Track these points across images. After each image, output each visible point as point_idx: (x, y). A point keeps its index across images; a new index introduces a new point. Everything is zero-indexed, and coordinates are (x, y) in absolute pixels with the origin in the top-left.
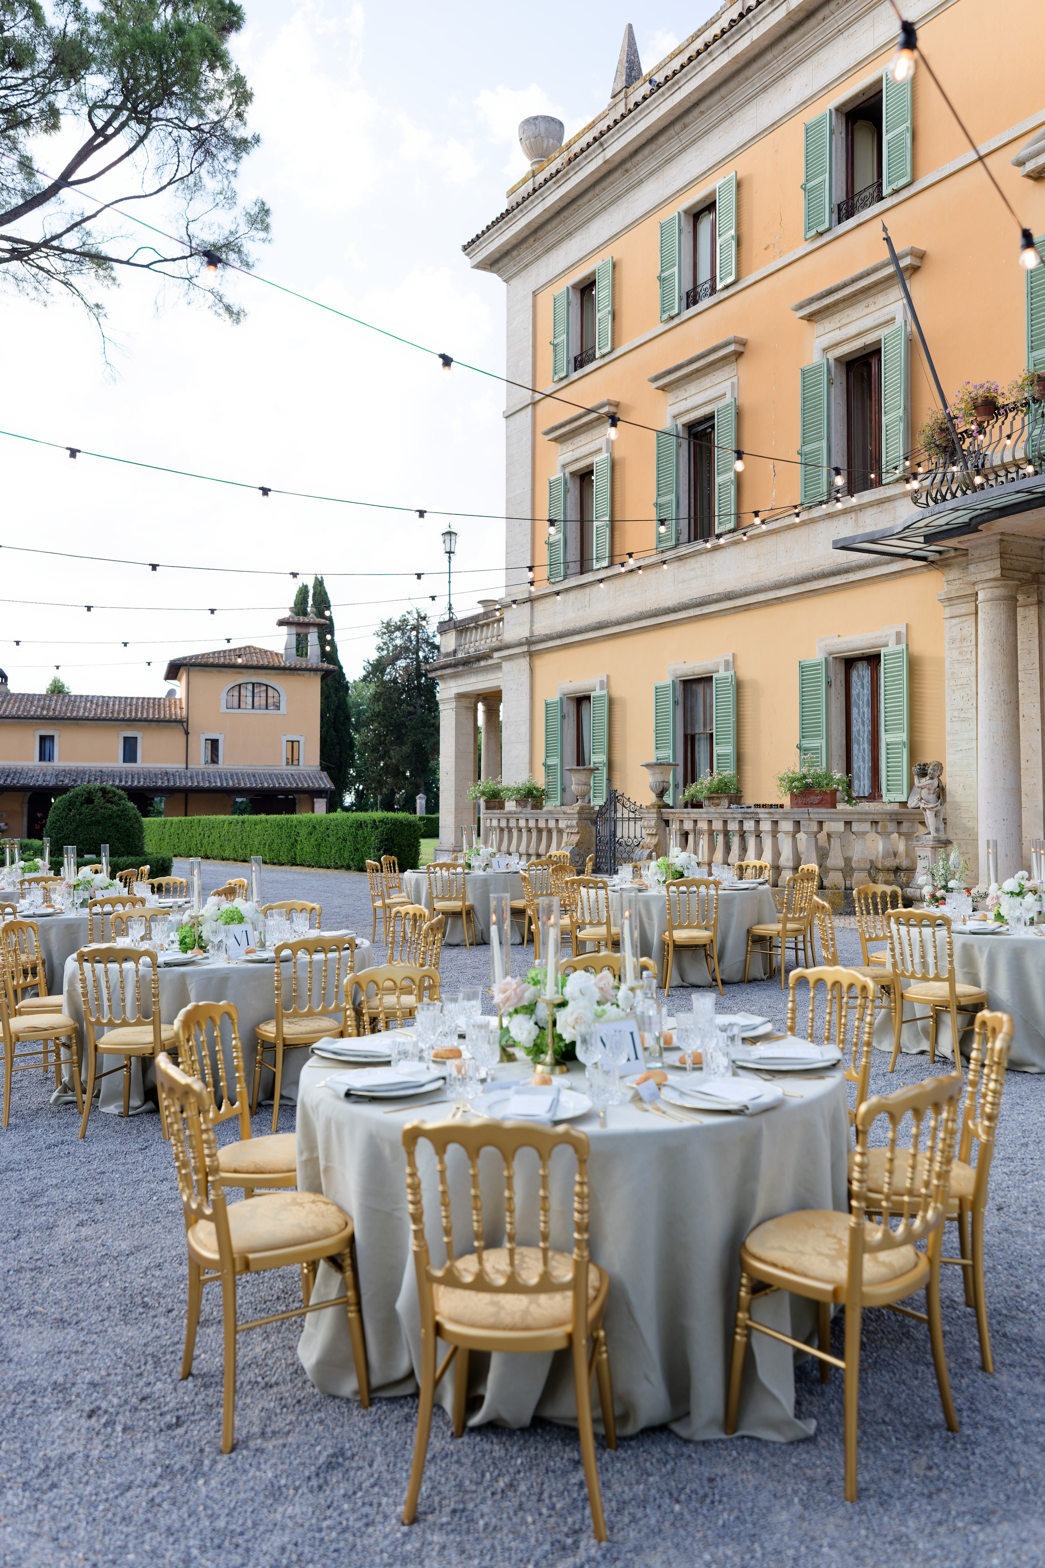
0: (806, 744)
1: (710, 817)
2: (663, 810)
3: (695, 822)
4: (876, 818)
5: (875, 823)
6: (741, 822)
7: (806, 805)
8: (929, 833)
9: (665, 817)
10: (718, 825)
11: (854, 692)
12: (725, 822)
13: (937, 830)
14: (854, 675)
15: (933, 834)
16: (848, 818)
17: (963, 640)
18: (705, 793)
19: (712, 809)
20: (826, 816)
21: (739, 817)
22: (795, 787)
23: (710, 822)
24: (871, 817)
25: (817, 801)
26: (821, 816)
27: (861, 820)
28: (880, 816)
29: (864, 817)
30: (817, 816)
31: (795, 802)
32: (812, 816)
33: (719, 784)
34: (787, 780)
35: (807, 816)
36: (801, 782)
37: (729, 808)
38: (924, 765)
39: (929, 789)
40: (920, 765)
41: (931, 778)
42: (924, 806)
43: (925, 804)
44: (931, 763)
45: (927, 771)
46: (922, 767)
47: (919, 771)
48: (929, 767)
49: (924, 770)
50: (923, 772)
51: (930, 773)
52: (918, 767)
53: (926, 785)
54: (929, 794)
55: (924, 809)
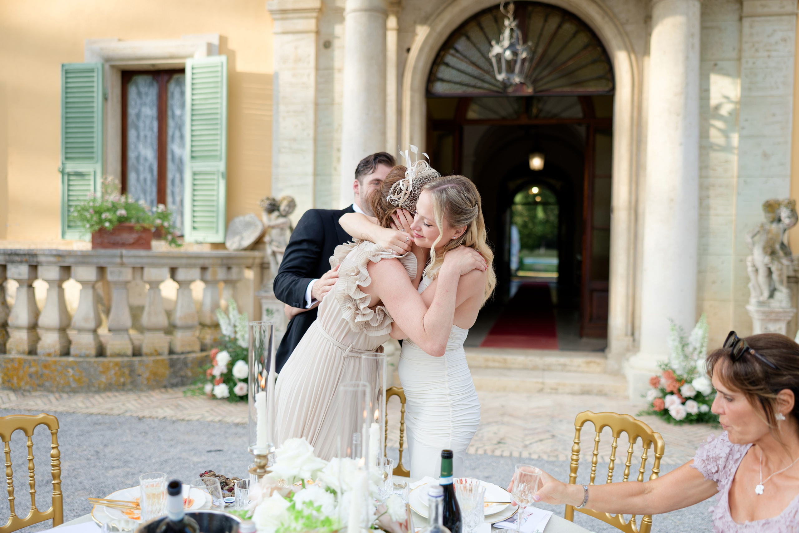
0: (71, 167)
4: (206, 262)
5: (204, 269)
6: (4, 267)
11: (132, 111)
14: (132, 91)
16: (174, 263)
17: (298, 60)
20: (145, 261)
24: (201, 262)
25: (131, 241)
26: (138, 260)
27: (189, 266)
28: (211, 261)
29: (193, 261)
30: (132, 260)
31: (99, 240)
32: (125, 260)
34: (92, 210)
35: (118, 260)
36: (115, 214)
38: (274, 200)
39: (282, 229)
40: (268, 199)
41: (285, 216)
42: (275, 249)
43: (278, 247)
44: (284, 199)
45: (278, 206)
46: (272, 202)
47: (268, 207)
48: (281, 203)
49: (274, 205)
50: (273, 208)
51: (283, 210)
52: (268, 202)
53: (280, 224)
54: (281, 235)
55: (274, 253)
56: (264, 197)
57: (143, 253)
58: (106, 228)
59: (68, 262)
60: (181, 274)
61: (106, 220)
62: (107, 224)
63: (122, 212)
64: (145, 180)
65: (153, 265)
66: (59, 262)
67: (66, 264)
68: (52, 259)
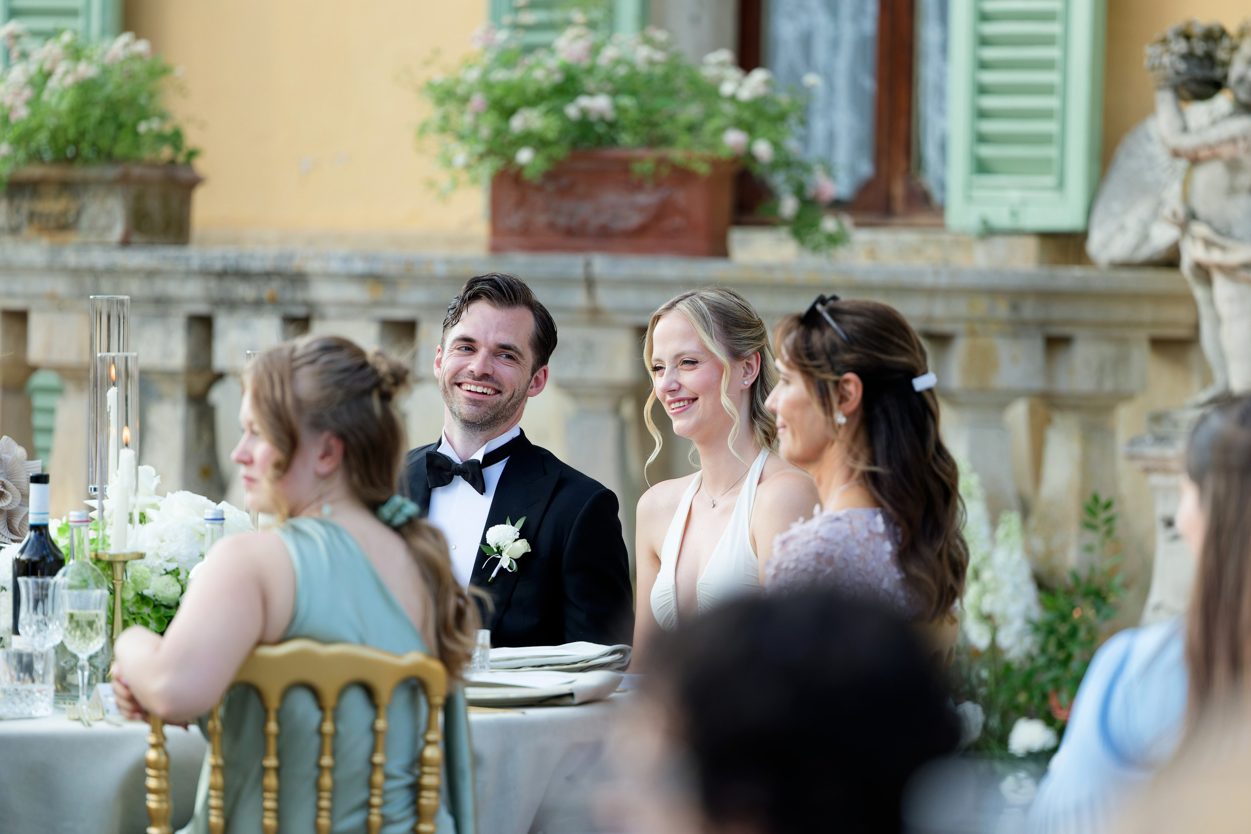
6: (202, 327)
7: (573, 236)
19: (31, 252)
21: (193, 293)
22: (530, 139)
23: (15, 321)
25: (635, 220)
28: (961, 307)
30: (630, 298)
31: (515, 220)
32: (605, 298)
33: (79, 111)
34: (478, 100)
35: (578, 298)
36: (558, 111)
37: (125, 243)
38: (1214, 36)
40: (1185, 33)
43: (1209, 244)
45: (1226, 64)
46: (1200, 48)
47: (1182, 66)
48: (1234, 49)
49: (1209, 59)
50: (1199, 73)
51: (1241, 80)
52: (1181, 46)
53: (1221, 143)
54: (1232, 191)
55: (1203, 273)
58: (521, 168)
59: (407, 302)
61: (527, 138)
62: (525, 156)
66: (376, 304)
67: (400, 314)
68: (354, 292)
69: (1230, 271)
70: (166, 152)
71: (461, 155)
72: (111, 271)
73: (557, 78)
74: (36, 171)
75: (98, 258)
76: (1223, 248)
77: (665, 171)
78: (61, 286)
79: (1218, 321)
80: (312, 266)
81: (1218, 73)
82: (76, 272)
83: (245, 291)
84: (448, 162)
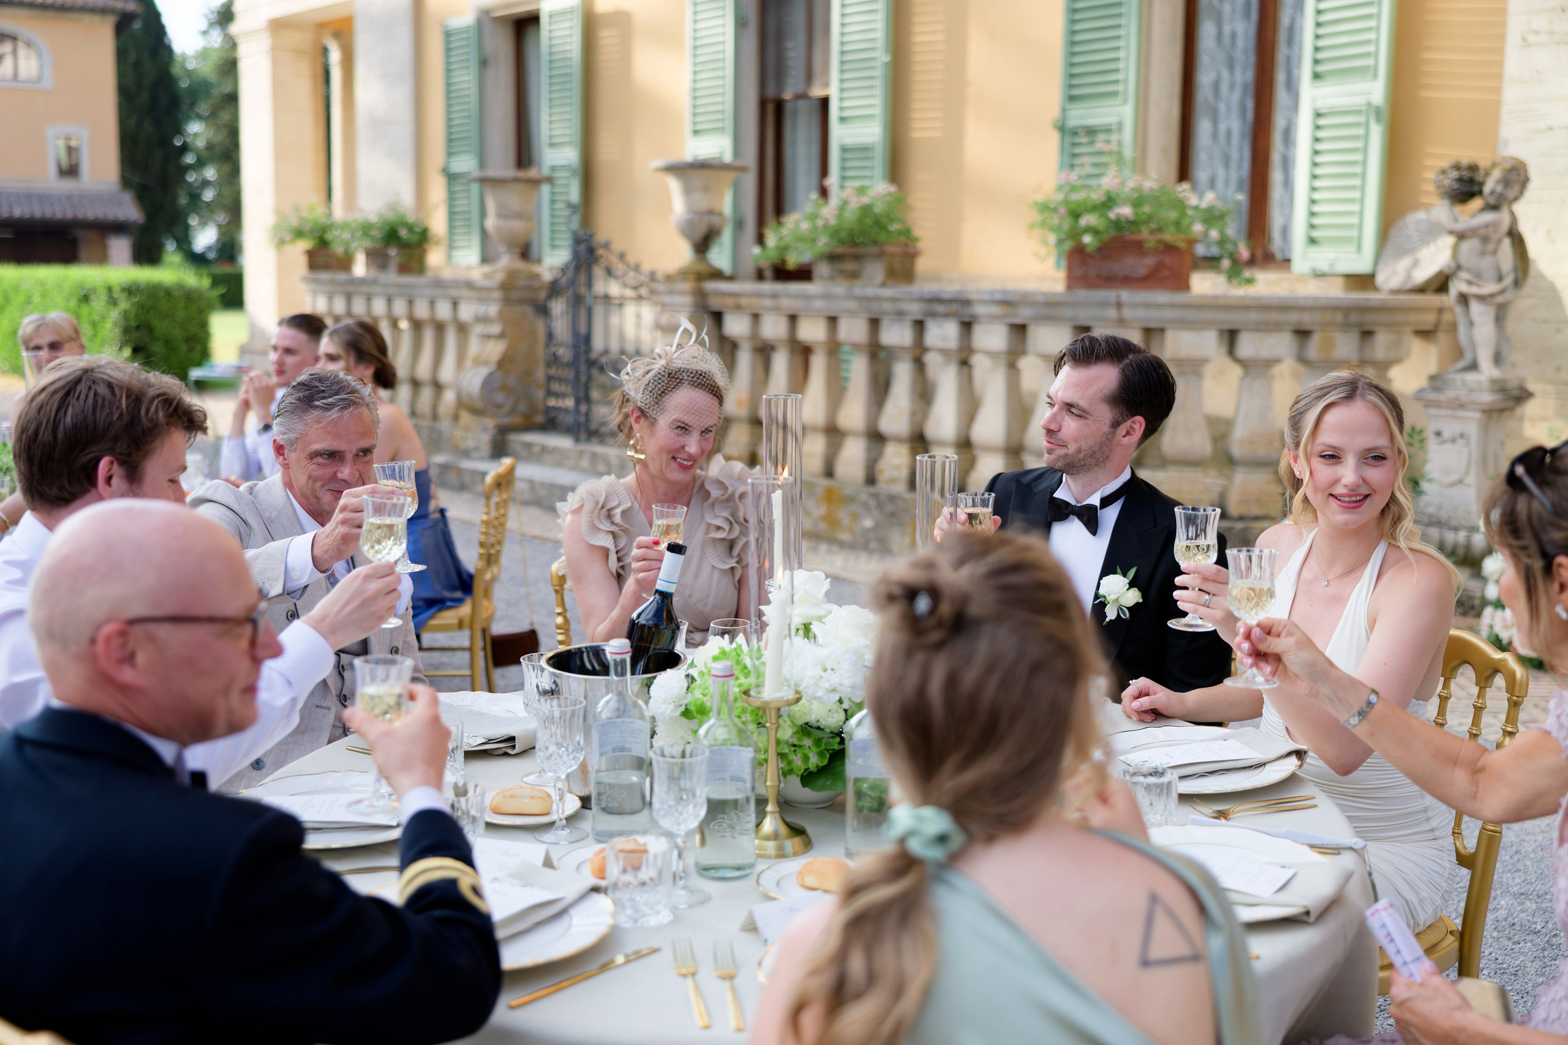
0: (1077, 116)
1: (834, 307)
2: (711, 286)
3: (793, 319)
4: (1304, 318)
5: (1302, 334)
6: (919, 326)
7: (1110, 280)
8: (1473, 366)
9: (715, 303)
10: (853, 330)
12: (875, 323)
13: (1498, 359)
15: (1488, 370)
16: (1230, 319)
18: (823, 243)
19: (839, 288)
20: (1168, 314)
21: (915, 309)
22: (1090, 230)
23: (832, 320)
24: (1294, 317)
25: (1142, 272)
26: (1153, 314)
27: (1265, 328)
28: (1319, 316)
29: (1274, 316)
30: (1140, 313)
31: (1079, 273)
32: (1127, 313)
33: (860, 220)
34: (1063, 210)
35: (1112, 313)
36: (1104, 215)
37: (884, 284)
38: (1473, 168)
39: (1485, 239)
40: (1457, 167)
41: (1495, 207)
42: (1464, 288)
43: (1470, 283)
44: (1494, 165)
45: (1481, 184)
46: (1466, 174)
47: (1456, 186)
48: (1487, 174)
49: (1471, 181)
50: (1466, 189)
51: (1492, 192)
52: (1455, 174)
53: (1480, 227)
54: (1483, 253)
55: (1464, 299)
56: (1445, 164)
57: (1162, 297)
58: (1085, 245)
59: (1022, 315)
60: (1247, 346)
61: (1087, 229)
62: (1087, 239)
63: (1125, 211)
64: (1229, 133)
65: (1184, 324)
66: (1007, 315)
67: (1018, 321)
68: (995, 310)
69: (1481, 298)
70: (902, 239)
71: (1052, 238)
72: (877, 299)
73: (1103, 198)
74: (840, 250)
75: (870, 291)
76: (1478, 285)
77: (1161, 247)
78: (852, 305)
79: (1471, 324)
80: (975, 297)
81: (1476, 188)
82: (860, 299)
83: (940, 308)
84: (1045, 242)
